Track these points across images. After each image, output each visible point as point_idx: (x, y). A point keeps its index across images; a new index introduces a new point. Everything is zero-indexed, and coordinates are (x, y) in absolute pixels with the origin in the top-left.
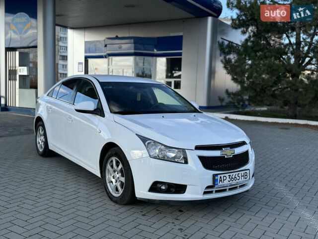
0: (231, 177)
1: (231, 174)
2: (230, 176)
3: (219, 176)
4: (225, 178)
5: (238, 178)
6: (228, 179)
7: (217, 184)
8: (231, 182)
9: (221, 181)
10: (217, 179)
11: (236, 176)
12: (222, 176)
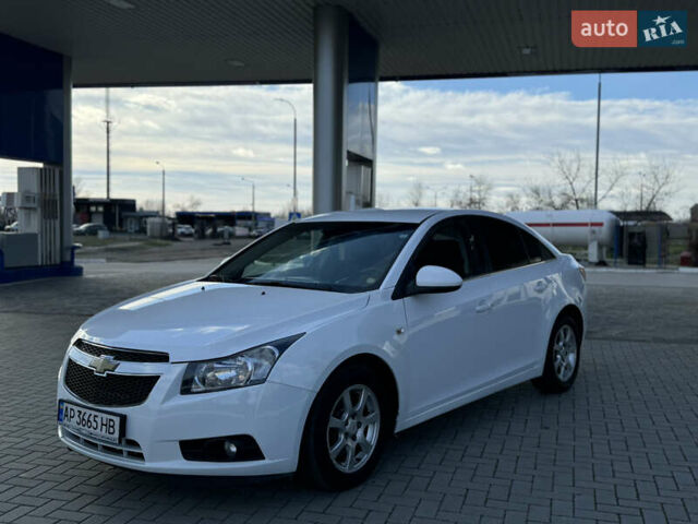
2: (80, 412)
5: (94, 424)
11: (92, 419)
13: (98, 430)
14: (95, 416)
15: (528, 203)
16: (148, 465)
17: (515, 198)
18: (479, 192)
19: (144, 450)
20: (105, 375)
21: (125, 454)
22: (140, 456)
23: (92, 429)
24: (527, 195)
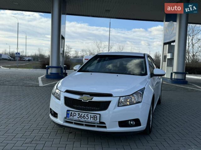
0: (80, 115)
1: (81, 113)
3: (70, 112)
4: (75, 114)
6: (77, 116)
7: (69, 117)
8: (80, 118)
9: (72, 115)
10: (69, 114)
11: (85, 116)
12: (73, 112)
13: (89, 120)
14: (87, 115)
15: (81, 54)
16: (108, 130)
17: (77, 52)
18: (68, 50)
19: (107, 125)
20: (88, 101)
21: (96, 126)
22: (105, 127)
23: (86, 119)
24: (80, 52)
